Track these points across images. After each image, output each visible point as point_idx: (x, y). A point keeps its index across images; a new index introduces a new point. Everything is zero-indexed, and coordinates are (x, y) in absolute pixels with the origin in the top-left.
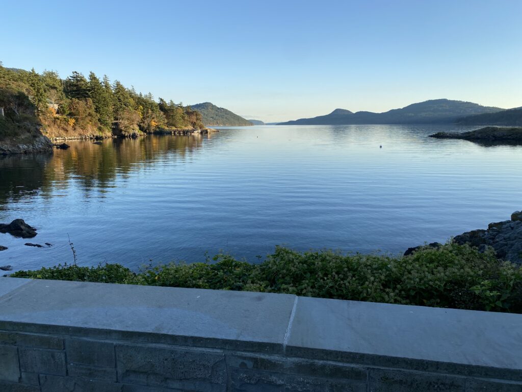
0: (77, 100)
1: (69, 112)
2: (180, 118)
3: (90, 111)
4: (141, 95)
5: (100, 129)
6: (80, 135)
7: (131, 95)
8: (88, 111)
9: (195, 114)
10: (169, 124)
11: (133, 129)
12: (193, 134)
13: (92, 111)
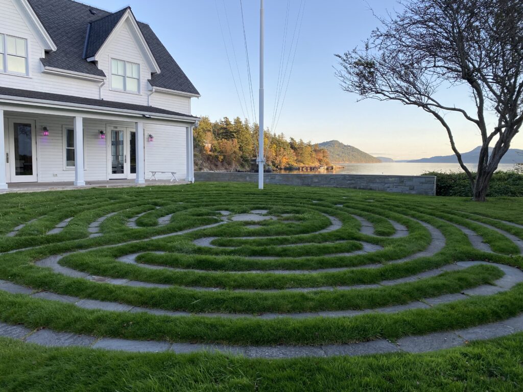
0: (226, 141)
1: (219, 150)
2: (308, 155)
4: (275, 135)
5: (242, 165)
7: (266, 135)
8: (234, 149)
9: (322, 151)
10: (298, 161)
13: (237, 149)
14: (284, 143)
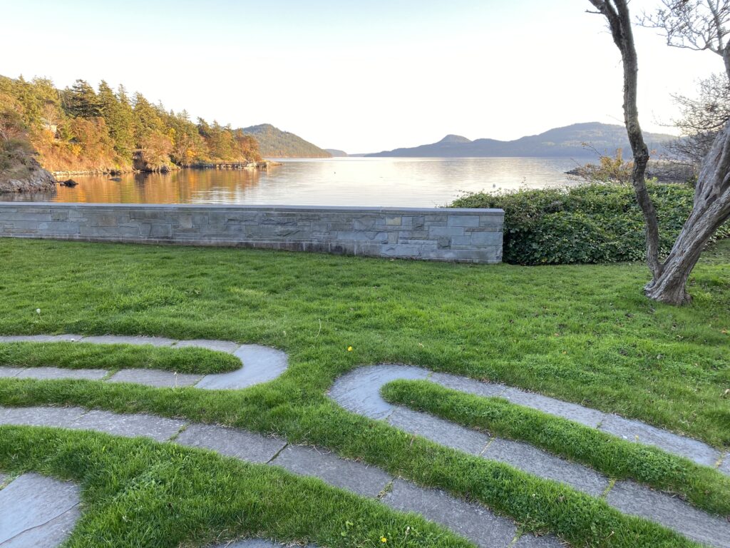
0: (83, 120)
1: (72, 136)
2: (228, 146)
3: (103, 135)
4: (172, 113)
5: (117, 160)
6: (89, 168)
7: (158, 113)
8: (100, 135)
9: (248, 140)
10: (212, 155)
11: (163, 161)
12: (246, 168)
13: (106, 136)
14: (188, 126)
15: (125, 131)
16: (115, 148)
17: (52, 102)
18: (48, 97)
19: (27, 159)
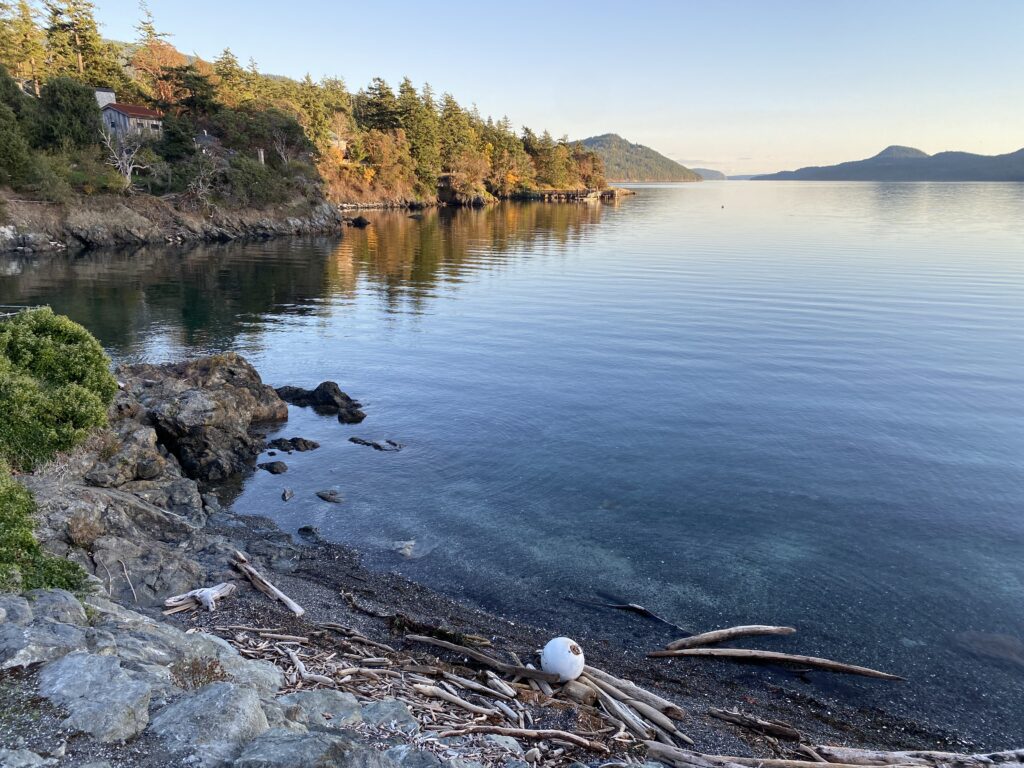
0: (380, 133)
1: (365, 155)
2: (562, 167)
3: (401, 154)
4: (490, 121)
5: (417, 189)
6: (383, 199)
7: (472, 121)
8: (399, 153)
9: (590, 158)
10: (540, 180)
11: (476, 190)
12: (585, 200)
13: (405, 154)
14: (510, 139)
15: (429, 148)
16: (417, 172)
17: (342, 110)
18: (338, 103)
19: (310, 188)
